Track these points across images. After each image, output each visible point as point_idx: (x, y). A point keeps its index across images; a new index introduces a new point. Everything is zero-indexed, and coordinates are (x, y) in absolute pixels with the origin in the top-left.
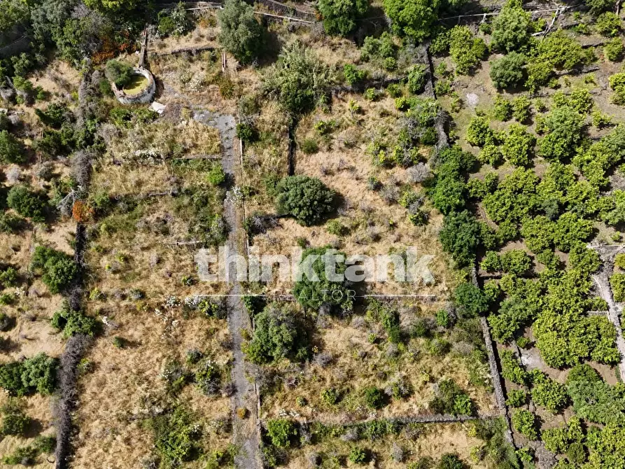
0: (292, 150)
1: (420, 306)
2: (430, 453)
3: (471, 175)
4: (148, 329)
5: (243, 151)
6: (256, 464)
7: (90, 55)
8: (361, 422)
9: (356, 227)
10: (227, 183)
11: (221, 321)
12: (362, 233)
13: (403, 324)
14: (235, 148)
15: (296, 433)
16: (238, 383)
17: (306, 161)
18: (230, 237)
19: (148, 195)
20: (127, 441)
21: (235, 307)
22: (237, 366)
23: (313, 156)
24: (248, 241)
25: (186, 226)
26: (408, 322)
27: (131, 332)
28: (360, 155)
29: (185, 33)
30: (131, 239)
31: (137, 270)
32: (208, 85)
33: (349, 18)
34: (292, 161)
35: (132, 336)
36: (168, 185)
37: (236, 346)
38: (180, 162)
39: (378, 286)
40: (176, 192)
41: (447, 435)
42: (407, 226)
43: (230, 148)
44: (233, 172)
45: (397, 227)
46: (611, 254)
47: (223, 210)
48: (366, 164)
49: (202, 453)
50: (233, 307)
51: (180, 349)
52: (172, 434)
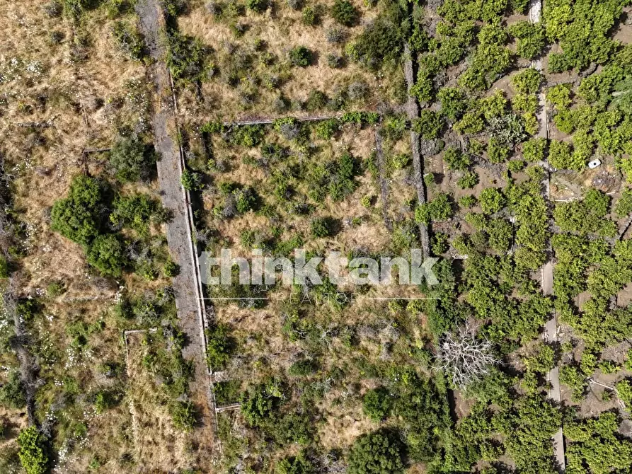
6: (156, 12)
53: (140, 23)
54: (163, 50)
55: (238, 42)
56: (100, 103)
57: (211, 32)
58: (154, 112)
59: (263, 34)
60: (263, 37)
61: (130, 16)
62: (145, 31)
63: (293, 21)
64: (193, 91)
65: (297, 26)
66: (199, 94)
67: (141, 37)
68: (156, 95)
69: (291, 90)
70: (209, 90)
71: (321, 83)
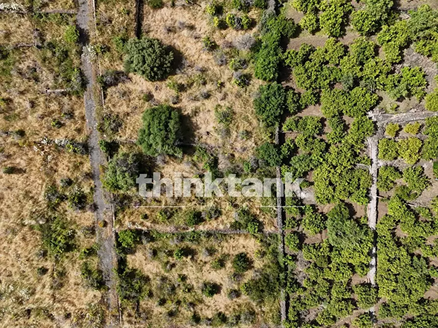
0: (139, 6)
1: (234, 153)
2: (229, 251)
3: (291, 40)
4: (31, 159)
5: (96, 6)
6: (112, 256)
8: (184, 232)
9: (190, 85)
10: (83, 38)
11: (85, 156)
12: (196, 90)
13: (220, 166)
14: (88, 3)
15: (138, 240)
16: (98, 203)
17: (152, 16)
18: (88, 89)
19: (17, 45)
20: (24, 239)
21: (95, 148)
22: (98, 192)
23: (159, 11)
24: (102, 93)
25: (51, 77)
26: (224, 166)
27: (18, 160)
28: (200, 13)
30: (8, 83)
31: (16, 112)
34: (139, 18)
35: (19, 164)
36: (33, 38)
37: (96, 177)
38: (40, 16)
39: (205, 137)
40: (40, 45)
41: (242, 241)
42: (232, 87)
43: (84, 3)
44: (88, 28)
45: (224, 87)
46: (386, 121)
47: (81, 64)
48: (204, 23)
49: (76, 248)
50: (94, 147)
51: (55, 176)
52: (54, 236)
53: (101, 262)
54: (114, 281)
55: (166, 274)
56: (68, 316)
57: (149, 266)
58: (105, 323)
59: (185, 269)
60: (185, 272)
61: (94, 258)
62: (103, 268)
63: (205, 263)
64: (133, 308)
65: (208, 266)
66: (138, 310)
67: (100, 272)
68: (107, 312)
69: (201, 310)
70: (144, 306)
71: (222, 306)
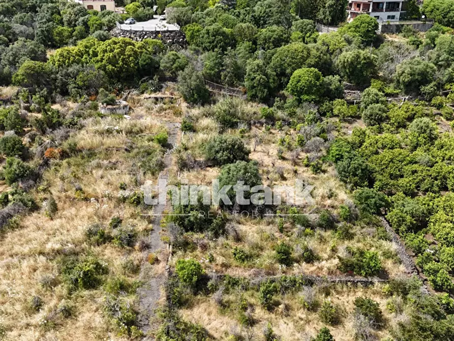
5: (184, 135)
6: (159, 295)
7: (89, 95)
14: (179, 134)
16: (152, 244)
18: (165, 170)
19: (106, 149)
22: (154, 234)
29: (155, 91)
32: (166, 110)
33: (265, 89)
37: (156, 223)
40: (128, 148)
43: (175, 134)
47: (162, 158)
53: (138, 302)
57: (215, 323)
61: (130, 295)
62: (141, 308)
67: (135, 312)
